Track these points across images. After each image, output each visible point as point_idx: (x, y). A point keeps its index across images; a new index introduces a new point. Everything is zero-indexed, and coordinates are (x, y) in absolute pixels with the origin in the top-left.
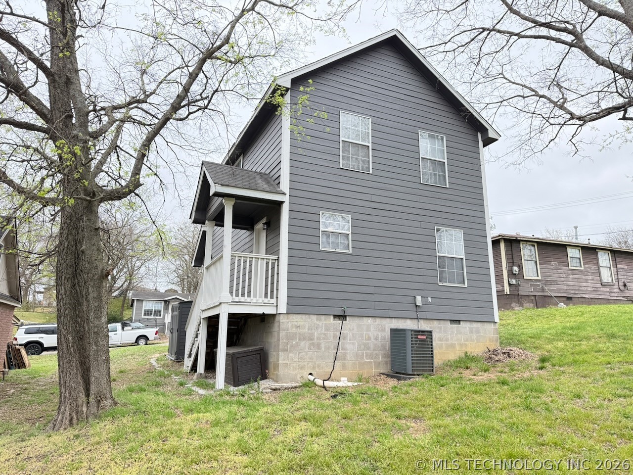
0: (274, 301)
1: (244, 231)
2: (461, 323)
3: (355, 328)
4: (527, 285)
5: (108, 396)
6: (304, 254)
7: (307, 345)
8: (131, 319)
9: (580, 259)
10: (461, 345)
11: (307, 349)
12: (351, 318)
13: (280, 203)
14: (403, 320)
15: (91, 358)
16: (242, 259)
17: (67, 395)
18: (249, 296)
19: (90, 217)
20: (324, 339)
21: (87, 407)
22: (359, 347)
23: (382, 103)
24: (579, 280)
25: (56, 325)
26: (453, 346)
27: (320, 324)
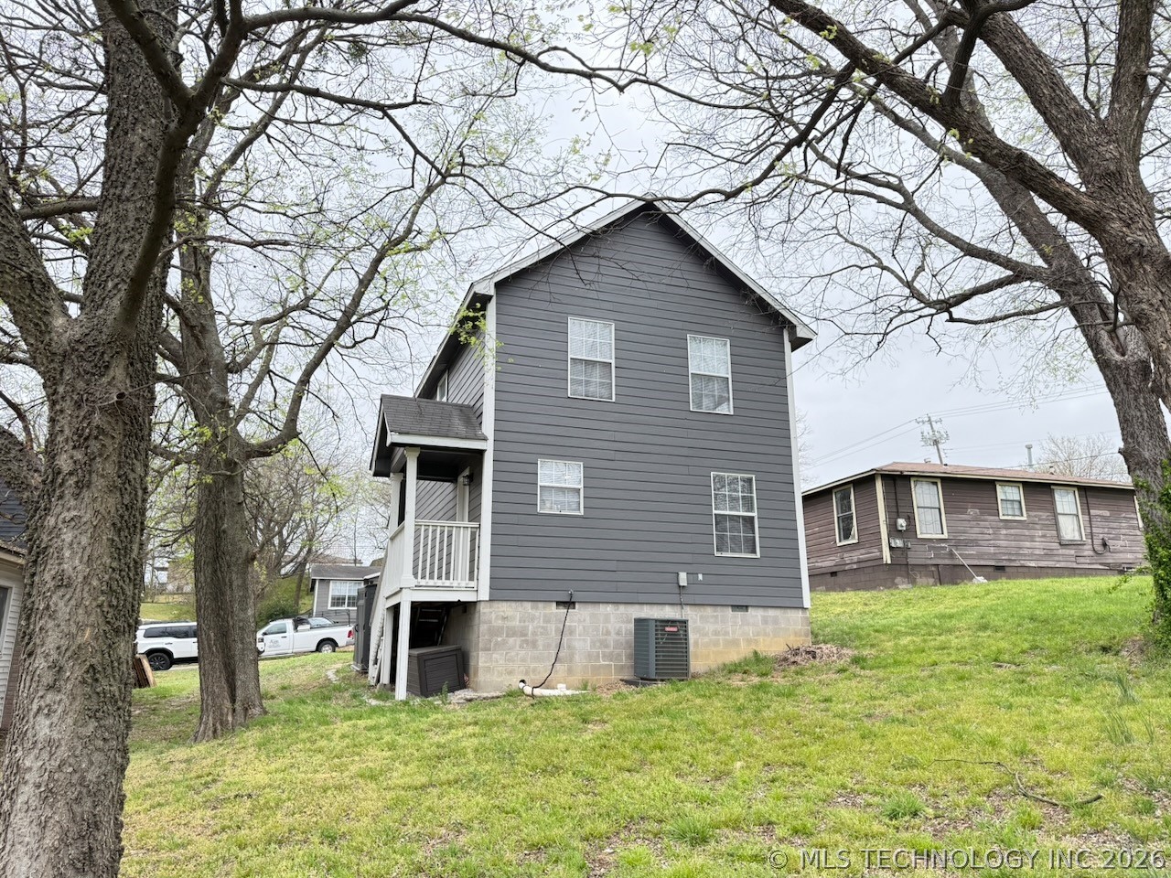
0: (473, 584)
1: (448, 484)
2: (750, 609)
3: (588, 619)
4: (921, 548)
5: (257, 703)
6: (514, 519)
7: (518, 643)
8: (310, 613)
9: (1020, 502)
10: (749, 641)
11: (518, 648)
12: (582, 605)
13: (481, 453)
14: (660, 607)
15: (237, 658)
16: (439, 529)
17: (210, 702)
18: (447, 578)
19: (232, 490)
20: (542, 634)
21: (233, 717)
22: (593, 643)
23: (631, 301)
24: (1017, 538)
25: (195, 624)
26: (735, 643)
27: (537, 614)
